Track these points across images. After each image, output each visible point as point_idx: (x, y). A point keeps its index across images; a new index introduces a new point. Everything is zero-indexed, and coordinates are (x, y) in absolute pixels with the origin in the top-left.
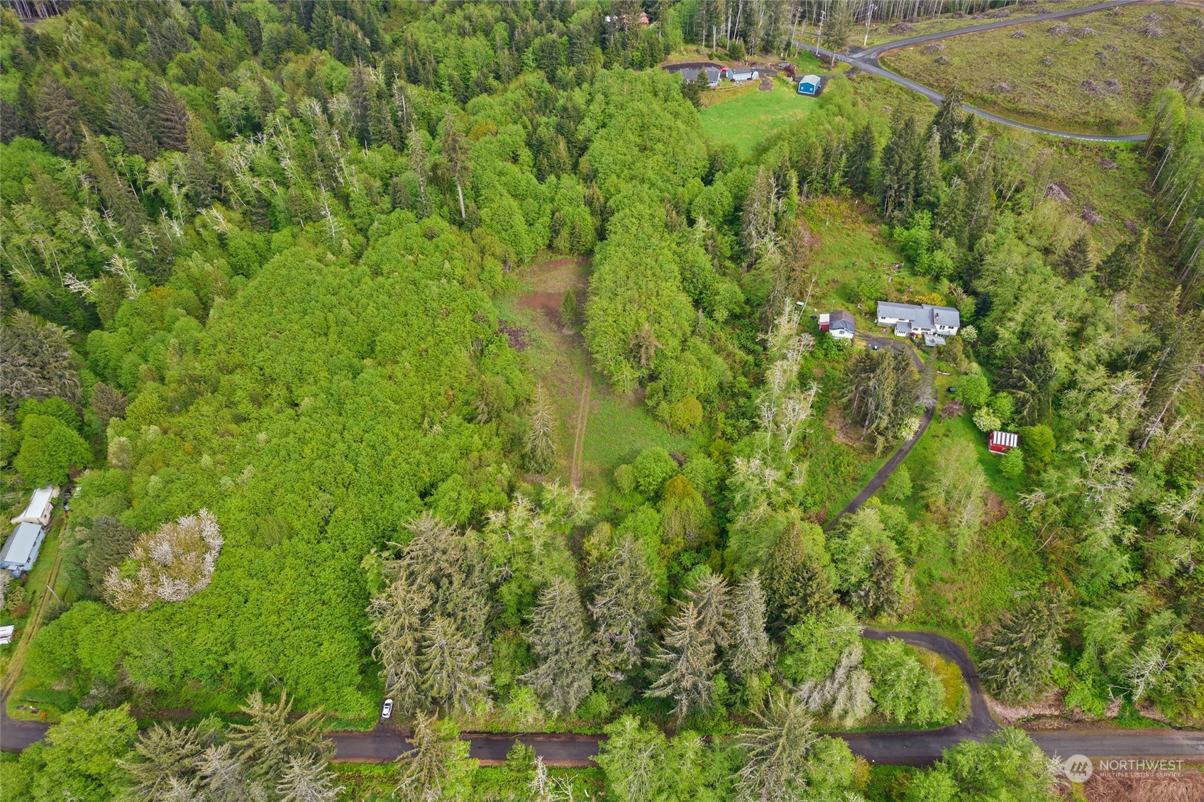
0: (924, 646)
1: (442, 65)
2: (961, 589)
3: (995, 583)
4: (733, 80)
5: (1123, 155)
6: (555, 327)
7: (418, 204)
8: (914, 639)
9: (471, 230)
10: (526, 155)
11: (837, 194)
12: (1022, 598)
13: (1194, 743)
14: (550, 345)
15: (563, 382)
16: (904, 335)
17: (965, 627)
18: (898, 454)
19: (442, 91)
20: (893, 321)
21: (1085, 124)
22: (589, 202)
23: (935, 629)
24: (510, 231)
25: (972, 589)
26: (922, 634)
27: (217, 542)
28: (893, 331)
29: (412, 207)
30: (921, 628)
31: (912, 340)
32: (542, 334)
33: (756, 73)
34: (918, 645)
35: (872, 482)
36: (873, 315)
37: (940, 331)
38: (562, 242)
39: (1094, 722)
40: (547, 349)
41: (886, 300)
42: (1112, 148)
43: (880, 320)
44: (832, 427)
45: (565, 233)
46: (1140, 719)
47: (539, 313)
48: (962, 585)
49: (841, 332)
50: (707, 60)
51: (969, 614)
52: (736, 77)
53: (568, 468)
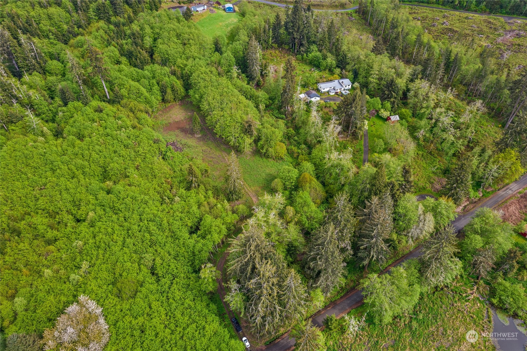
1: (41, 25)
3: (425, 169)
4: (197, 11)
5: (354, 15)
6: (190, 136)
7: (81, 96)
9: (119, 102)
10: (124, 60)
11: (272, 47)
12: (436, 170)
13: (505, 192)
14: (194, 144)
15: (213, 158)
16: (334, 94)
19: (50, 39)
20: (328, 89)
21: (336, 6)
22: (174, 73)
24: (142, 97)
27: (99, 311)
28: (329, 93)
29: (78, 99)
31: (338, 95)
32: (186, 141)
33: (206, 6)
35: (364, 150)
36: (318, 89)
37: (346, 88)
38: (169, 95)
39: (479, 200)
40: (194, 146)
42: (350, 12)
43: (323, 91)
45: (169, 90)
46: (488, 192)
47: (177, 132)
49: (315, 98)
50: (178, 5)
52: (198, 9)
53: (247, 193)
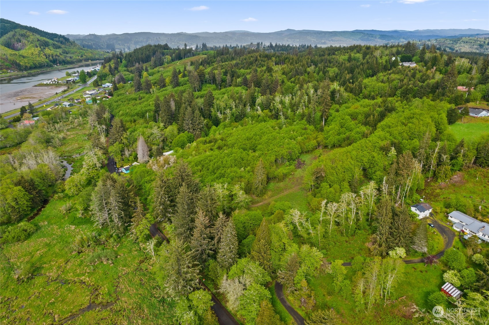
16: (457, 229)
20: (456, 221)
28: (453, 225)
31: (459, 233)
36: (448, 214)
37: (481, 236)
49: (416, 210)
53: (266, 199)
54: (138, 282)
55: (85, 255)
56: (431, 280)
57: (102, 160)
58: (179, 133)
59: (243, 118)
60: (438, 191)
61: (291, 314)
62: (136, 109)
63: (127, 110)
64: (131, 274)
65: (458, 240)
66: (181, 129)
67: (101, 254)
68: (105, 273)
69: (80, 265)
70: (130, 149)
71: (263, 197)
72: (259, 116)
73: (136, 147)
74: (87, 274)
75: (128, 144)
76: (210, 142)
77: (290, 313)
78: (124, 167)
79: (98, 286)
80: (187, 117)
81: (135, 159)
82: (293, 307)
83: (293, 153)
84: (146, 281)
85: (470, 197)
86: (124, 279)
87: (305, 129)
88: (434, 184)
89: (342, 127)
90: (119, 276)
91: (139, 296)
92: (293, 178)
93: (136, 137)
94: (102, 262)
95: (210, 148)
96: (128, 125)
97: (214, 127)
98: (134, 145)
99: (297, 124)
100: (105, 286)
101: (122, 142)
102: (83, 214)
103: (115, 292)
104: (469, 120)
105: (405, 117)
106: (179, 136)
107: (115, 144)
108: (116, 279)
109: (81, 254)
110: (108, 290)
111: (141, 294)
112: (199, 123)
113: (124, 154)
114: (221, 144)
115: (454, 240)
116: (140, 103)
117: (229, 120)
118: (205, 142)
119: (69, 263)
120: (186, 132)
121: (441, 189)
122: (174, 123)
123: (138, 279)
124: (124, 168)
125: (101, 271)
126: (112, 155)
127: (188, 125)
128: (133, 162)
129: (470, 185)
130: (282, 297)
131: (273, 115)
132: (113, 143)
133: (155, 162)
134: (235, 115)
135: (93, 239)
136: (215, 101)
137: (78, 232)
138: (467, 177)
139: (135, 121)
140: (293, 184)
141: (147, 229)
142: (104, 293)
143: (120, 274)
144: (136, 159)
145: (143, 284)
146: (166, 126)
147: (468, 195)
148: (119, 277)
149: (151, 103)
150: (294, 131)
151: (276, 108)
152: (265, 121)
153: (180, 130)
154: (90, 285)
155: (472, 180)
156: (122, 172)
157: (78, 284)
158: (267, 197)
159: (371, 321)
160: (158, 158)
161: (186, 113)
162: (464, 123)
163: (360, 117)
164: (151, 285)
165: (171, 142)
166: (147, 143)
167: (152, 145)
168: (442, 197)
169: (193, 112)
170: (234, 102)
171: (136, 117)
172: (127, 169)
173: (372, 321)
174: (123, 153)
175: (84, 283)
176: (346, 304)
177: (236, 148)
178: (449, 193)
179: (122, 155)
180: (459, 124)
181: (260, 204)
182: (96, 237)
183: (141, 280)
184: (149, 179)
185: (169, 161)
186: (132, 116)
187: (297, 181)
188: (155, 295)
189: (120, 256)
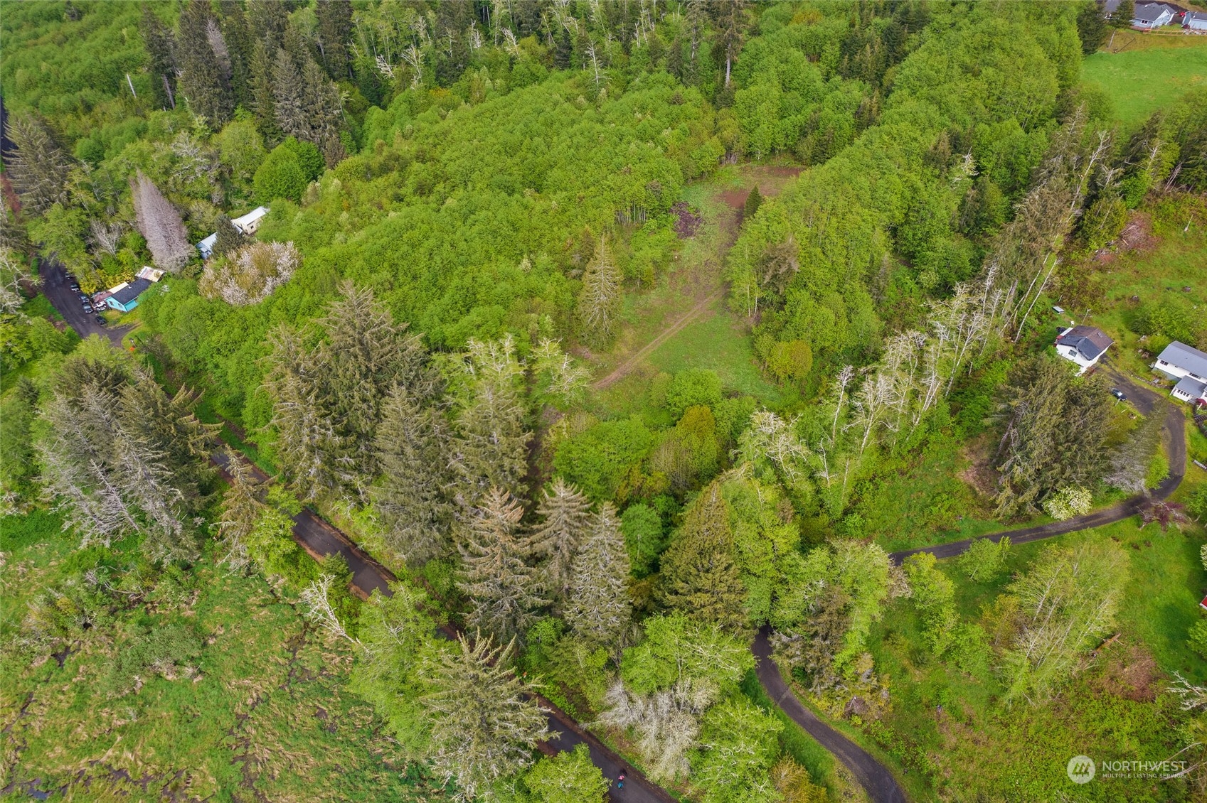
0: (855, 771)
2: (976, 742)
8: (849, 754)
14: (715, 243)
16: (1185, 399)
17: (942, 792)
18: (1030, 531)
20: (1179, 373)
23: (892, 765)
25: (996, 755)
26: (868, 757)
28: (1172, 388)
30: (873, 749)
31: (1194, 409)
34: (847, 764)
36: (1152, 354)
41: (1194, 347)
43: (1159, 365)
44: (967, 459)
48: (983, 738)
49: (1072, 353)
51: (961, 782)
53: (624, 359)
54: (312, 722)
55: (85, 662)
56: (1166, 567)
57: (19, 277)
58: (268, 148)
59: (461, 71)
60: (1095, 277)
61: (827, 746)
62: (77, 60)
63: (44, 66)
64: (277, 700)
65: (1194, 430)
66: (271, 130)
67: (145, 649)
68: (186, 718)
69: (79, 707)
70: (111, 225)
71: (615, 352)
72: (512, 61)
73: (134, 215)
74: (119, 738)
75: (99, 205)
76: (385, 169)
77: (822, 742)
78: (114, 290)
79: (178, 774)
80: (282, 87)
81: (139, 254)
82: (826, 721)
83: (665, 191)
84: (338, 713)
85: (1184, 289)
86: (261, 725)
87: (676, 101)
88: (1080, 257)
89: (786, 88)
90: (238, 717)
91: (334, 775)
92: (682, 271)
93: (121, 178)
94: (159, 676)
95: (390, 192)
96: (69, 125)
97: (375, 113)
98: (123, 210)
99: (647, 84)
100: (203, 767)
101: (75, 200)
102: (18, 502)
103: (248, 781)
104: (1128, 40)
105: (967, 46)
106: (270, 157)
107: (48, 214)
108: (231, 733)
109: (69, 661)
110: (219, 780)
111: (336, 768)
112: (327, 103)
113: (97, 245)
114: (424, 174)
115: (1186, 434)
116: (82, 34)
117: (419, 81)
118: (368, 173)
119: (33, 708)
120: (290, 139)
121: (1101, 270)
122: (239, 111)
123: (307, 711)
124: (114, 296)
125: (166, 712)
126: (52, 254)
127: (290, 113)
128: (136, 267)
129: (1170, 251)
130: (784, 696)
131: (550, 52)
132: (37, 207)
133: (225, 271)
134: (434, 62)
135: (93, 597)
136: (356, 16)
137: (24, 575)
138: (1158, 225)
139: (89, 108)
140: (687, 291)
141: (285, 537)
142: (208, 794)
143: (239, 710)
144: (144, 255)
145: (332, 729)
146: (216, 125)
147: (1176, 283)
148: (242, 718)
149: (124, 32)
150: (643, 109)
151: (560, 31)
152: (535, 78)
153: (270, 133)
154: (148, 778)
155: (1174, 234)
156: (108, 309)
157: (97, 785)
158: (625, 351)
159: (1049, 724)
160: (232, 255)
161: (276, 73)
162: (1115, 51)
163: (832, 52)
164: (358, 723)
165: (249, 181)
166: (166, 194)
167: (187, 199)
168: (1111, 295)
169: (299, 66)
170: (420, 19)
171: (86, 92)
172: (123, 297)
173: (1054, 726)
174: (91, 241)
175: (121, 772)
176: (970, 687)
177: (479, 186)
178: (1127, 283)
179: (89, 248)
180: (1101, 57)
181: (614, 375)
182: (103, 589)
183: (319, 714)
184: (225, 338)
185: (275, 264)
186: (70, 88)
187: (697, 280)
188: (385, 759)
189: (214, 636)
